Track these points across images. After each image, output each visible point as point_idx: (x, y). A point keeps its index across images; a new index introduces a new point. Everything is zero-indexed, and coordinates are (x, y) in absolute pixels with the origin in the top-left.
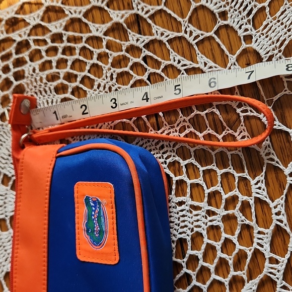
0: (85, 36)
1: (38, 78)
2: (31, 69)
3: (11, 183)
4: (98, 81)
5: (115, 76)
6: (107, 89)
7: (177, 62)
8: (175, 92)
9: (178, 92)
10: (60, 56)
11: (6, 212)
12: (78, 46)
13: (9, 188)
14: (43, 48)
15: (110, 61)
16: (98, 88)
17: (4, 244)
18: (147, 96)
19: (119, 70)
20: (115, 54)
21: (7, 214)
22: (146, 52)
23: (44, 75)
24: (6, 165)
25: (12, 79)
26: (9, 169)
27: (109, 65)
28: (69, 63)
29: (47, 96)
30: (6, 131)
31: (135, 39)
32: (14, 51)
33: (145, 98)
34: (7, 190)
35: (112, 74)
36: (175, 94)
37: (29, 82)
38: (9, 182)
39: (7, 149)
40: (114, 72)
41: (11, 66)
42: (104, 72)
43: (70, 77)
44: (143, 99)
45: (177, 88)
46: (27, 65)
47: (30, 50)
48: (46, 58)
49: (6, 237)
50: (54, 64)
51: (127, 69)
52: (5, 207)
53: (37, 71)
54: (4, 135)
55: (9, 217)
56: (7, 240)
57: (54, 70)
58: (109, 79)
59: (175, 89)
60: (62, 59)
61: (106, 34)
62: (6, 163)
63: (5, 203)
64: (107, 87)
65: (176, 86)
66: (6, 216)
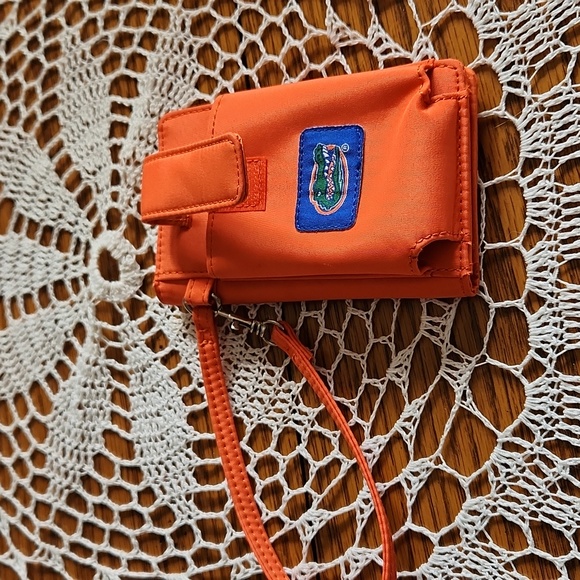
1: (79, 53)
2: (69, 38)
3: (39, 233)
4: (163, 34)
5: (188, 23)
6: (176, 47)
10: (108, 7)
11: (32, 282)
13: (37, 242)
16: (163, 47)
17: (31, 335)
19: (195, 13)
21: (35, 285)
23: (87, 46)
24: (32, 204)
25: (42, 59)
26: (36, 210)
27: (180, 5)
28: (122, 17)
29: (90, 82)
30: (31, 147)
32: (43, 12)
34: (34, 245)
35: (184, 22)
37: (66, 61)
38: (36, 230)
39: (34, 178)
40: (187, 16)
41: (41, 38)
42: (172, 18)
43: (123, 40)
46: (63, 33)
47: (66, 5)
48: (89, 15)
49: (33, 322)
50: (100, 24)
51: (207, 9)
52: (31, 274)
53: (78, 40)
54: (30, 156)
55: (37, 290)
56: (35, 327)
57: (102, 33)
58: (179, 29)
60: (112, 11)
62: (33, 201)
63: (31, 267)
64: (176, 42)
66: (33, 289)
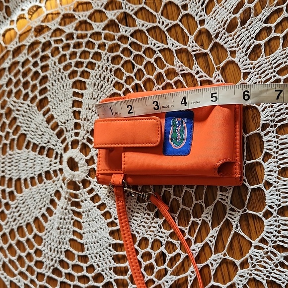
0: (89, 33)
1: (58, 69)
2: (53, 62)
3: (38, 149)
4: (98, 63)
5: (110, 59)
6: (104, 69)
7: (153, 45)
8: (212, 99)
9: (214, 99)
10: (72, 49)
11: (35, 172)
12: (84, 41)
13: (37, 153)
14: (60, 45)
15: (107, 48)
16: (98, 68)
17: (34, 196)
18: (185, 101)
19: (113, 55)
20: (110, 43)
21: (36, 173)
22: (132, 40)
23: (61, 66)
24: (35, 136)
25: (40, 71)
26: (36, 139)
27: (106, 51)
28: (78, 54)
29: (63, 82)
30: (34, 111)
31: (124, 30)
32: (40, 50)
33: (183, 102)
34: (36, 155)
35: (108, 58)
36: (212, 101)
37: (52, 73)
38: (37, 148)
39: (35, 124)
40: (110, 55)
41: (39, 62)
42: (102, 56)
43: (78, 64)
44: (182, 103)
45: (213, 95)
46: (50, 60)
47: (52, 48)
48: (62, 53)
49: (35, 190)
50: (68, 57)
51: (118, 53)
52: (34, 168)
53: (57, 64)
54: (33, 114)
55: (37, 175)
56: (36, 192)
57: (68, 61)
58: (106, 61)
59: (212, 97)
60: (73, 52)
61: (104, 29)
62: (35, 135)
63: (34, 165)
64: (104, 67)
65: (212, 94)
66: (35, 175)
